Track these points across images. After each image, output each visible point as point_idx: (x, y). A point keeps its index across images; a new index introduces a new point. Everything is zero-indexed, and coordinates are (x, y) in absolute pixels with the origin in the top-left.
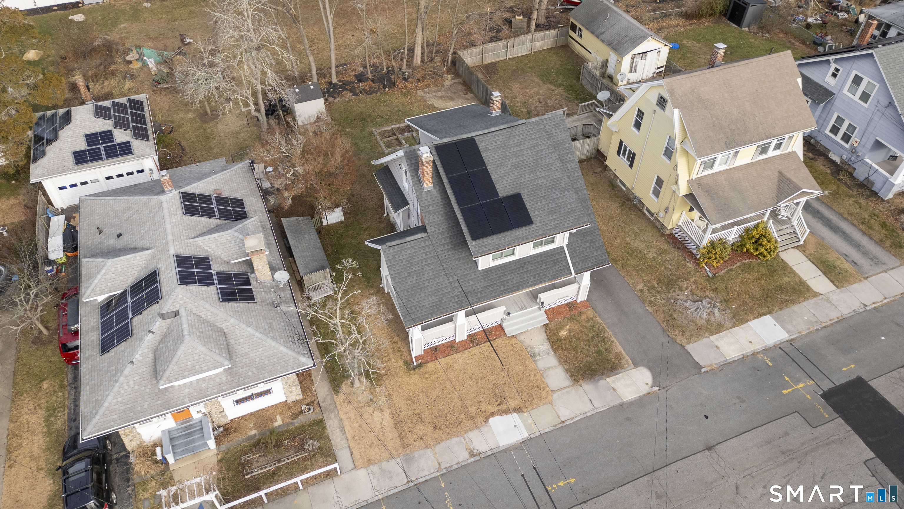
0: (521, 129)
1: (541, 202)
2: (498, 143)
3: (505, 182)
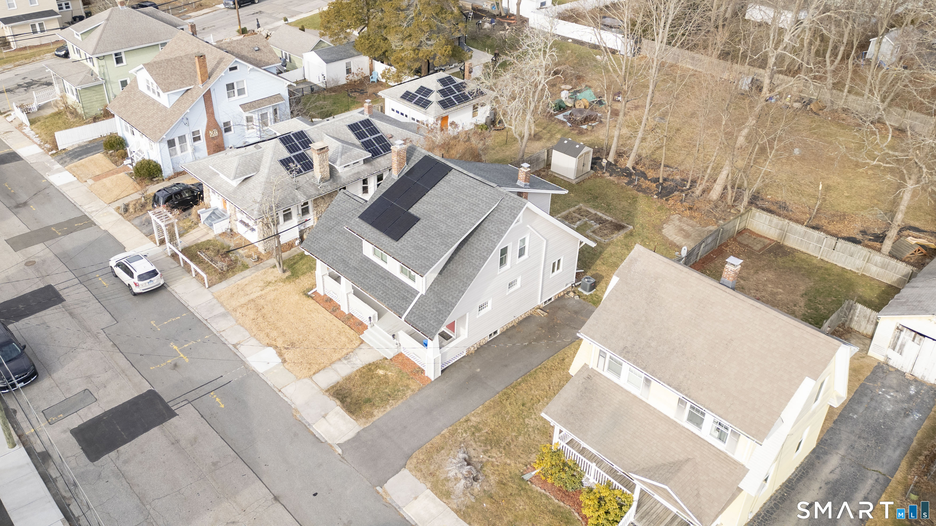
3: (425, 207)
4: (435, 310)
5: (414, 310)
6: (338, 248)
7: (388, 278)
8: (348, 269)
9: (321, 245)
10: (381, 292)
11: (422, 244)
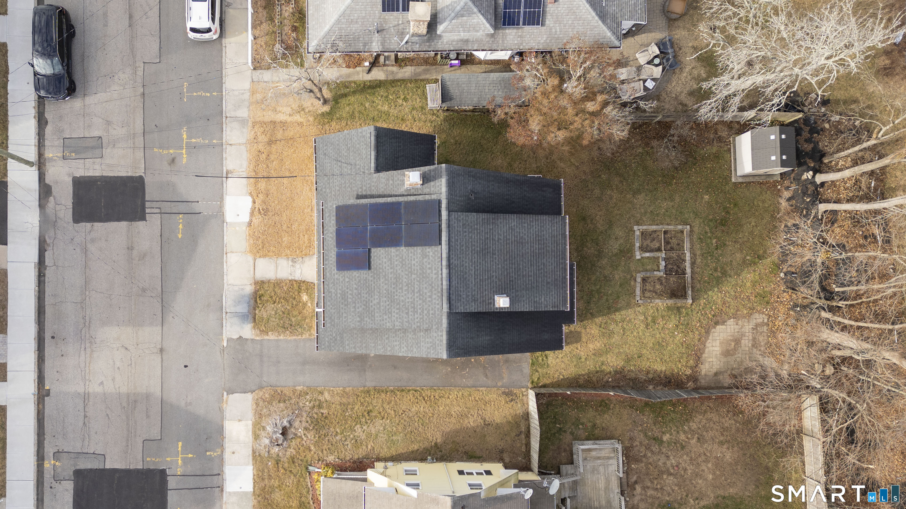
0: (437, 302)
1: (356, 289)
2: (429, 271)
3: (385, 260)
11: (349, 296)
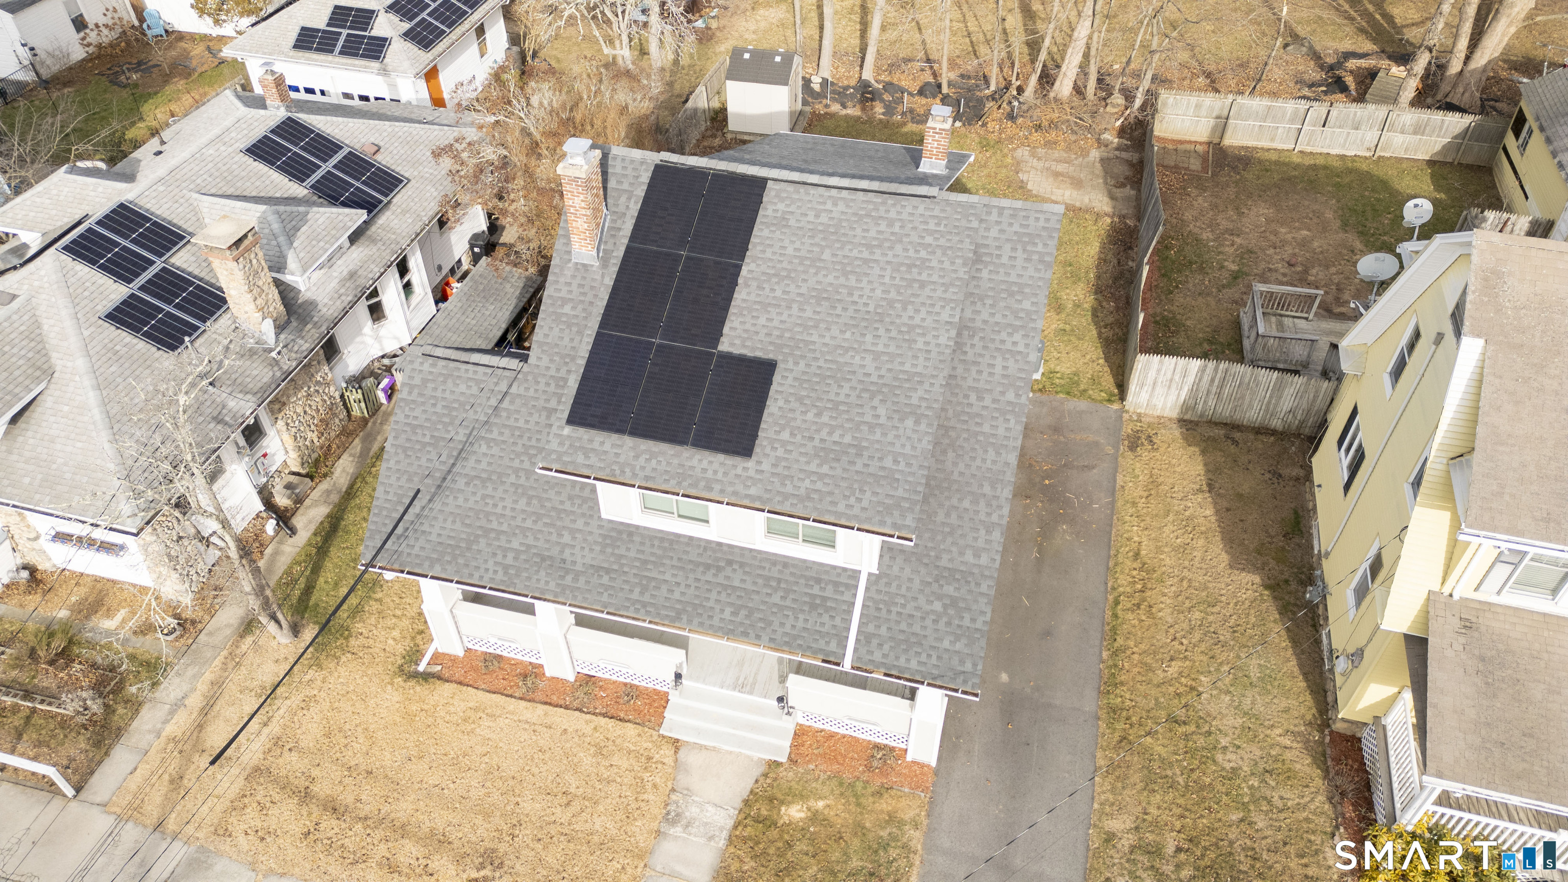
3: (762, 321)
4: (938, 606)
5: (871, 628)
6: (505, 527)
7: (730, 563)
8: (575, 579)
9: (433, 537)
10: (728, 610)
11: (836, 437)
